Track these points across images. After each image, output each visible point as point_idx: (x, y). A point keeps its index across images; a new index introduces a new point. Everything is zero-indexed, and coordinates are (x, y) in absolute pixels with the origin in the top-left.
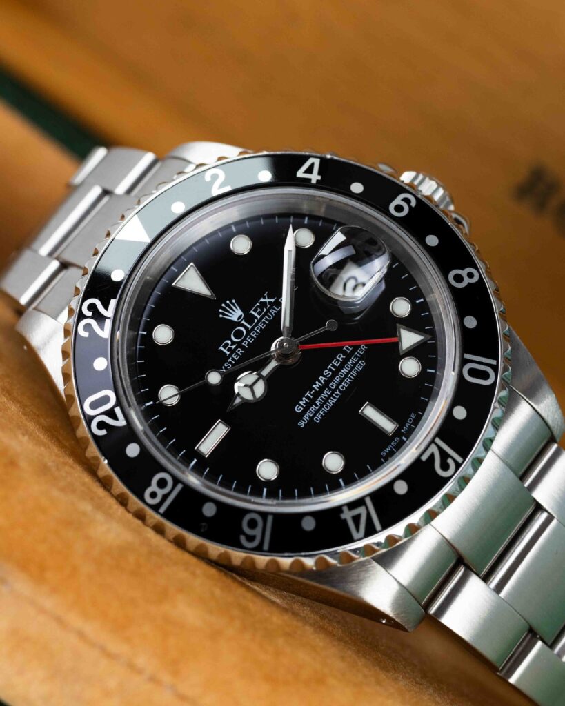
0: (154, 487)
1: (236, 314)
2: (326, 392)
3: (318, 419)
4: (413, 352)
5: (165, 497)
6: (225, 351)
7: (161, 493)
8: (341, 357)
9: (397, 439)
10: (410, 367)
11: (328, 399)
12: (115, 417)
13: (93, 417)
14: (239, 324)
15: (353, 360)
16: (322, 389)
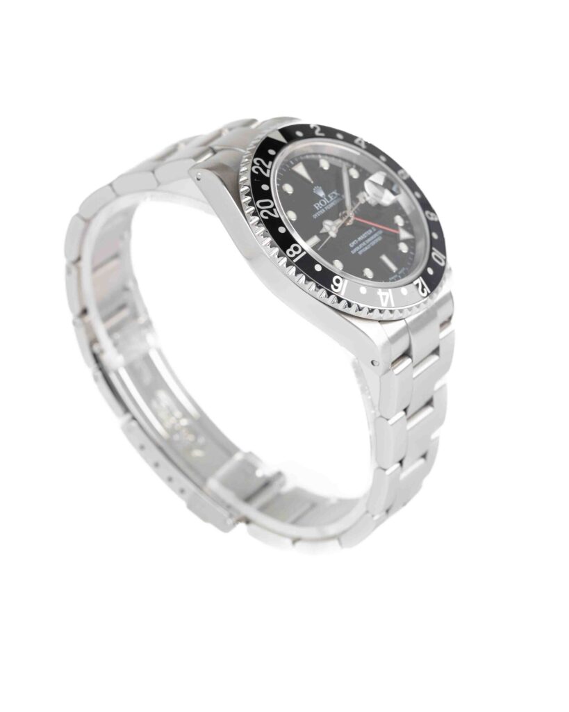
0: (291, 249)
1: (321, 194)
2: (364, 244)
3: (360, 253)
4: (406, 241)
5: (297, 256)
6: (317, 207)
7: (295, 253)
8: (370, 232)
9: (396, 276)
10: (404, 248)
11: (364, 247)
12: (274, 213)
13: (262, 210)
14: (322, 198)
15: (376, 235)
16: (361, 242)
